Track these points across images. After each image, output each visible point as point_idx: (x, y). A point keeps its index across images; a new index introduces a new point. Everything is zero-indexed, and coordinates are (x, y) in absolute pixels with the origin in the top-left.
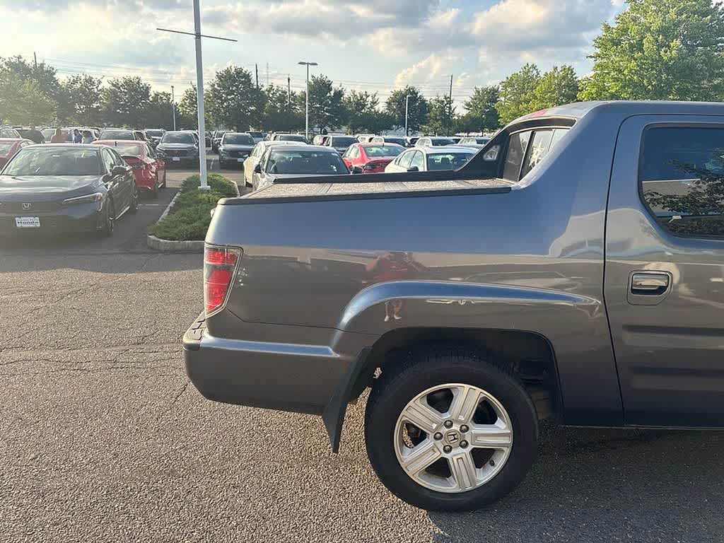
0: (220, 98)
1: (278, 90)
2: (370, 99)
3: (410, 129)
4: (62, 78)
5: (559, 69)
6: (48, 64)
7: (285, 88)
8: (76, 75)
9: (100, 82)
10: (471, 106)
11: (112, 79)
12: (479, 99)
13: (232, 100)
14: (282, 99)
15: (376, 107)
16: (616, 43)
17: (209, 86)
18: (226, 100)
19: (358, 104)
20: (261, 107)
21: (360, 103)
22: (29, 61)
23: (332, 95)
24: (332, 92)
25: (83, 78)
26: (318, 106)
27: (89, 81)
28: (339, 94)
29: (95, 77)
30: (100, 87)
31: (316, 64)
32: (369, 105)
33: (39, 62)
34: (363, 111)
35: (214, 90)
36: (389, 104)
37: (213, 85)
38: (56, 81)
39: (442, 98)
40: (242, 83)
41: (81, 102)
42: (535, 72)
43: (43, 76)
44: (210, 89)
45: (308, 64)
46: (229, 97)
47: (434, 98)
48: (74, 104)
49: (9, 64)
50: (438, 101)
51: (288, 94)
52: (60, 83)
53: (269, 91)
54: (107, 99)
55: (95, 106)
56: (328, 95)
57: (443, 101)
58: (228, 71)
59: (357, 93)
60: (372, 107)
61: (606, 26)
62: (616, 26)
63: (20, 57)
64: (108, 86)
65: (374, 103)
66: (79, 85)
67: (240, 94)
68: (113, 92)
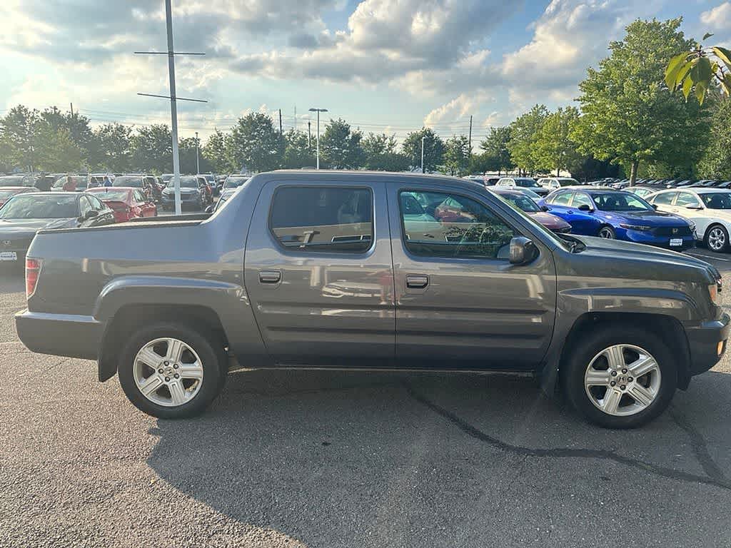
0: (242, 143)
1: (298, 135)
2: (388, 141)
3: (427, 169)
4: (94, 127)
5: (564, 110)
6: (81, 114)
7: (305, 132)
8: (107, 124)
9: (130, 131)
10: (488, 146)
11: (141, 127)
12: (495, 138)
13: (253, 145)
14: (302, 143)
15: (394, 149)
16: (600, 87)
17: (231, 131)
18: (248, 144)
19: (376, 146)
20: (282, 150)
21: (378, 145)
22: (64, 111)
23: (350, 138)
24: (350, 136)
25: (114, 126)
26: (337, 149)
27: (121, 129)
28: (357, 137)
29: (126, 126)
30: (131, 135)
31: (326, 111)
32: (387, 147)
33: (74, 112)
34: (381, 153)
35: (236, 135)
36: (406, 145)
37: (235, 131)
38: (88, 130)
39: (459, 139)
40: (264, 128)
41: (113, 149)
42: (544, 113)
43: (76, 125)
44: (233, 134)
45: (318, 110)
46: (251, 142)
47: (451, 139)
48: (105, 151)
49: (45, 115)
50: (456, 142)
51: (308, 138)
52: (93, 132)
53: (290, 136)
54: (136, 147)
55: (125, 152)
56: (346, 138)
57: (460, 142)
58: (250, 117)
59: (375, 136)
60: (390, 149)
61: (590, 71)
62: (599, 71)
63: (55, 108)
64: (137, 134)
65: (392, 145)
66: (110, 134)
67: (261, 138)
68: (142, 140)
